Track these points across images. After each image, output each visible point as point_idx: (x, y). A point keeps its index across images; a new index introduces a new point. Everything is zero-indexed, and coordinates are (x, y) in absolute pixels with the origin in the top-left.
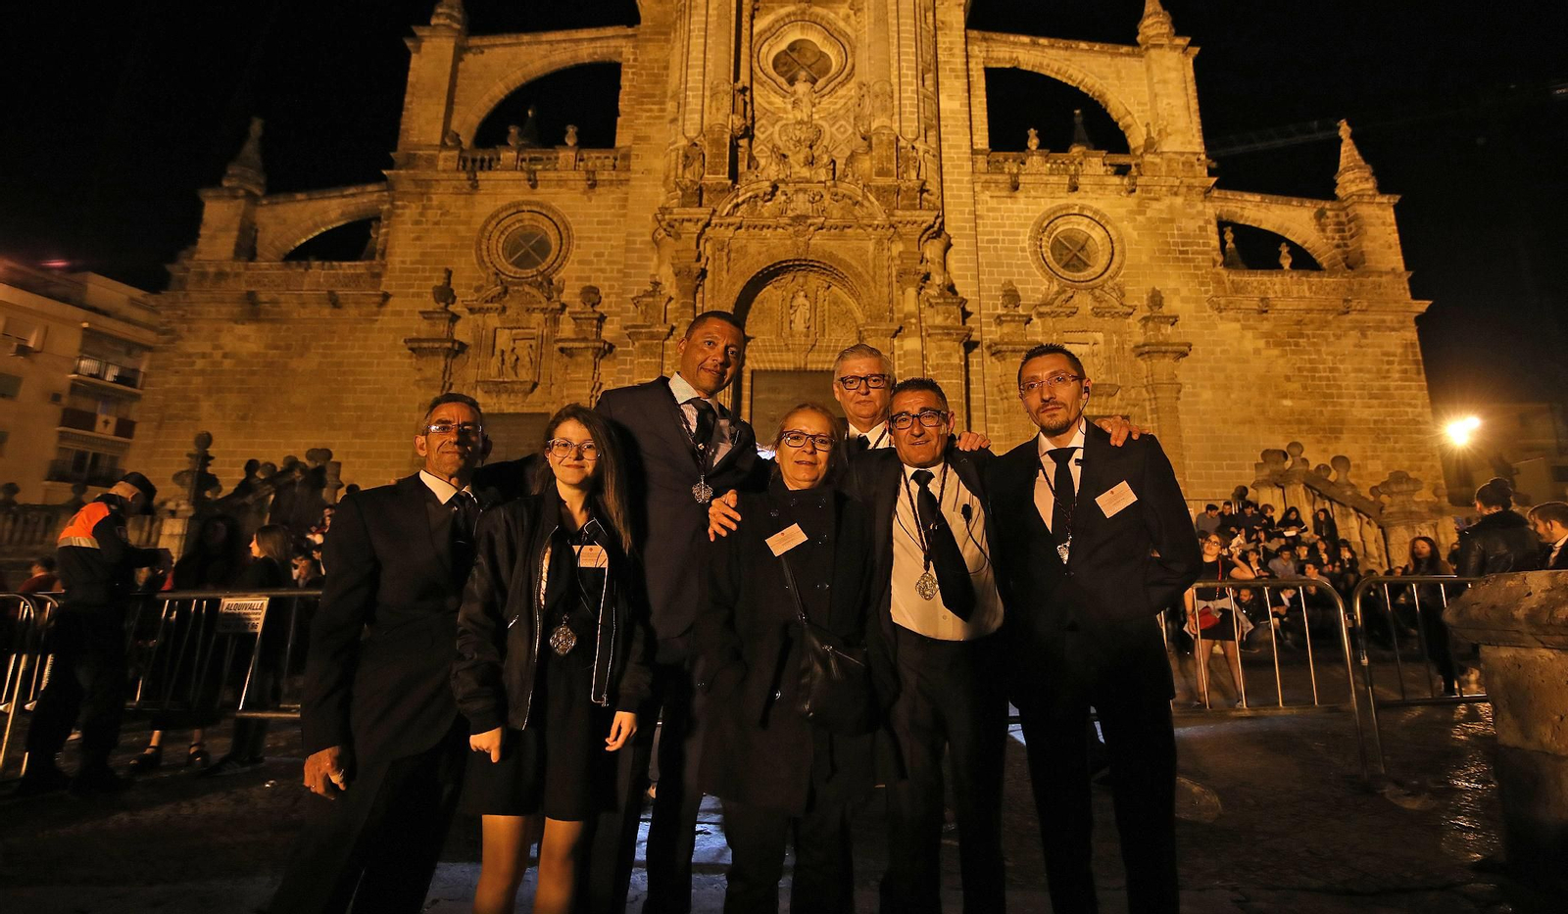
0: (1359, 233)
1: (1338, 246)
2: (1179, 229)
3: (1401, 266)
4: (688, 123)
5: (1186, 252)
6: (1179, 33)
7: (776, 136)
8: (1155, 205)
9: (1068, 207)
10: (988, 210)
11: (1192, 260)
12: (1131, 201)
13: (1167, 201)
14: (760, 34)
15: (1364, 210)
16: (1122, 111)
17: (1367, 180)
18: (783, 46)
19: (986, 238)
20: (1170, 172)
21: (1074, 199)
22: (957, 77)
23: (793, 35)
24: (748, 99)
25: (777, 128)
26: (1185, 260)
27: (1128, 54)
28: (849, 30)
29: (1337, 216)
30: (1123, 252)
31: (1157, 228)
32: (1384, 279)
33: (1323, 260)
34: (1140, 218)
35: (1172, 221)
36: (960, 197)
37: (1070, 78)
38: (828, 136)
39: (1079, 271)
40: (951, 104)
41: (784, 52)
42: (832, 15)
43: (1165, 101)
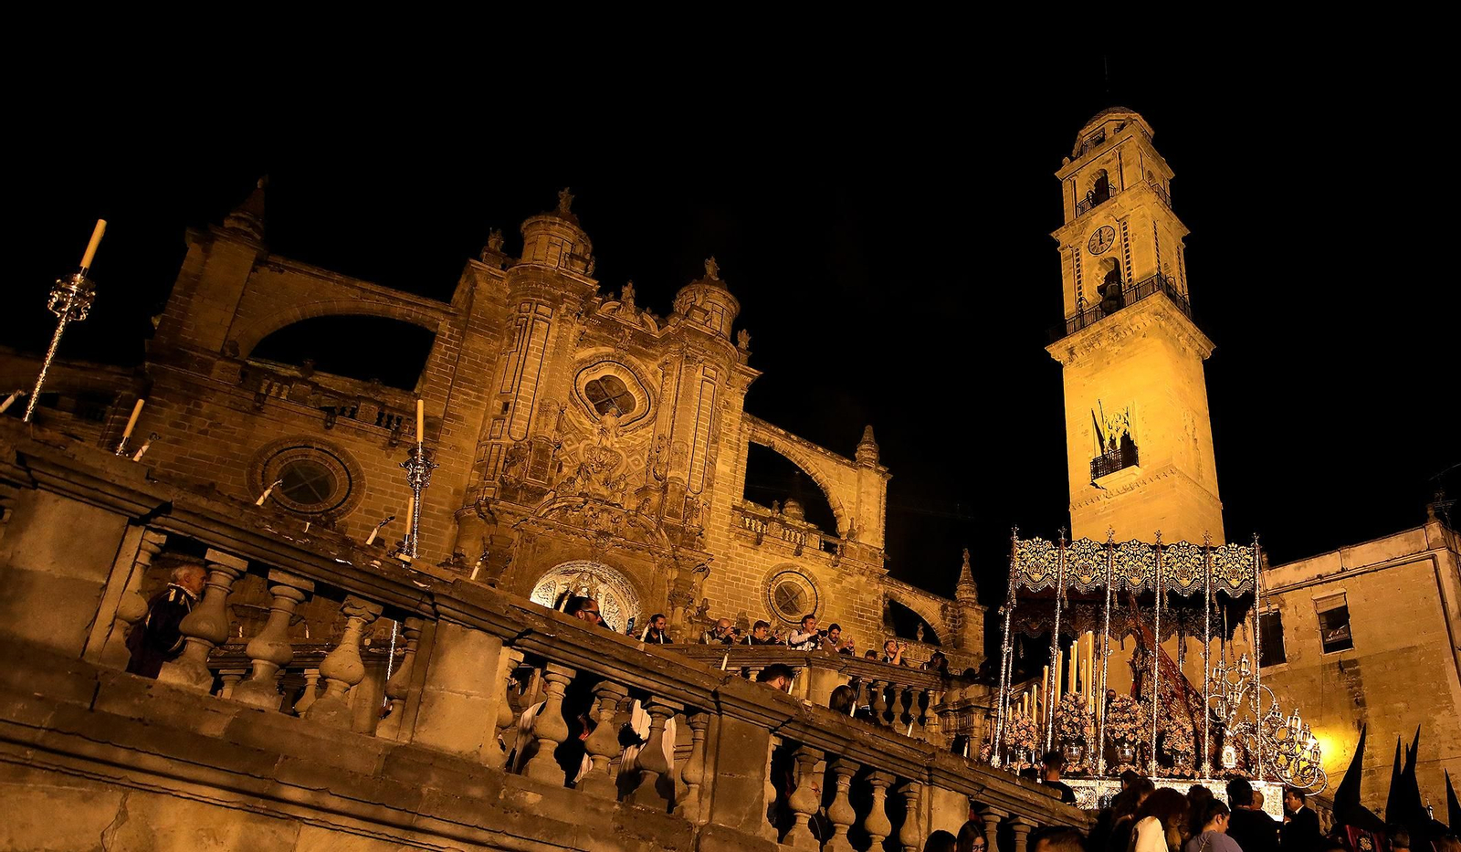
0: (963, 626)
1: (951, 631)
2: (861, 599)
3: (982, 652)
5: (862, 616)
7: (581, 451)
8: (849, 579)
9: (793, 566)
10: (737, 555)
11: (865, 623)
12: (834, 573)
13: (856, 578)
14: (581, 362)
15: (970, 612)
16: (837, 504)
18: (597, 377)
19: (732, 575)
20: (862, 557)
21: (797, 561)
22: (731, 448)
23: (608, 371)
25: (582, 445)
26: (861, 622)
27: (848, 465)
29: (953, 611)
30: (823, 607)
31: (847, 595)
32: (972, 658)
33: (941, 638)
34: (838, 585)
35: (858, 592)
36: (718, 540)
37: (807, 468)
38: (624, 464)
39: (791, 613)
40: (722, 468)
41: (597, 381)
42: (643, 367)
43: (867, 507)
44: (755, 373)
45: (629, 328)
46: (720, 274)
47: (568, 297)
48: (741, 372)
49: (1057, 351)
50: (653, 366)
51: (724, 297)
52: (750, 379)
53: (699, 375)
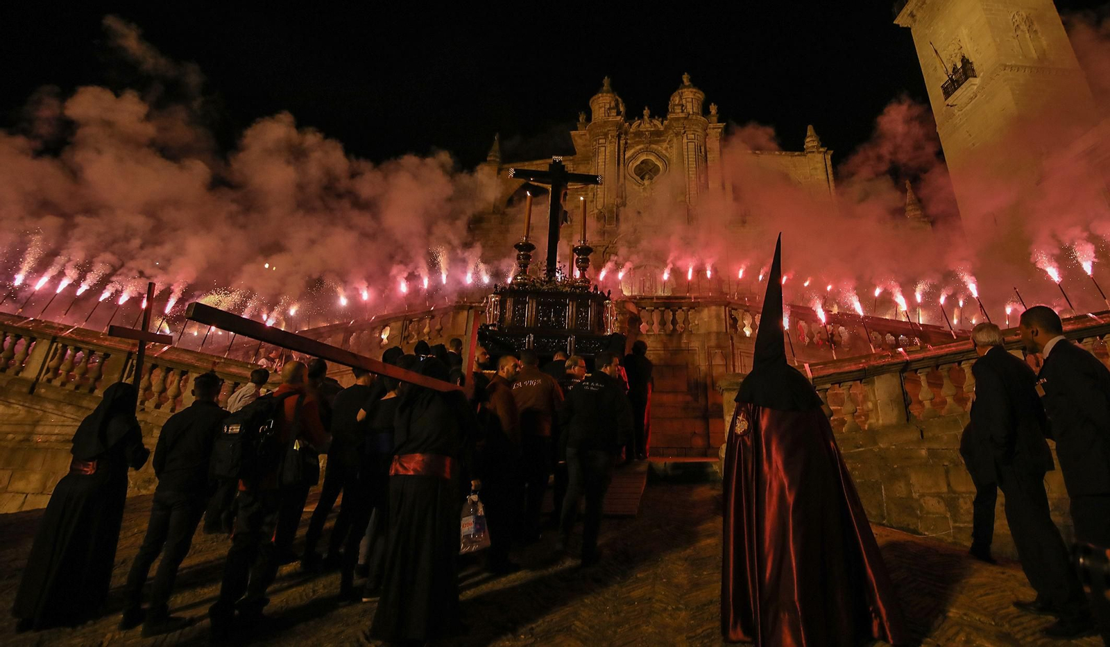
4: (598, 203)
6: (822, 146)
7: (636, 204)
14: (628, 159)
17: (917, 210)
18: (638, 163)
23: (643, 157)
24: (623, 189)
25: (636, 200)
27: (798, 155)
28: (667, 155)
41: (639, 165)
44: (722, 125)
45: (647, 131)
46: (691, 80)
47: (610, 130)
48: (714, 128)
49: (901, 20)
50: (665, 145)
51: (691, 92)
52: (720, 130)
53: (685, 140)
